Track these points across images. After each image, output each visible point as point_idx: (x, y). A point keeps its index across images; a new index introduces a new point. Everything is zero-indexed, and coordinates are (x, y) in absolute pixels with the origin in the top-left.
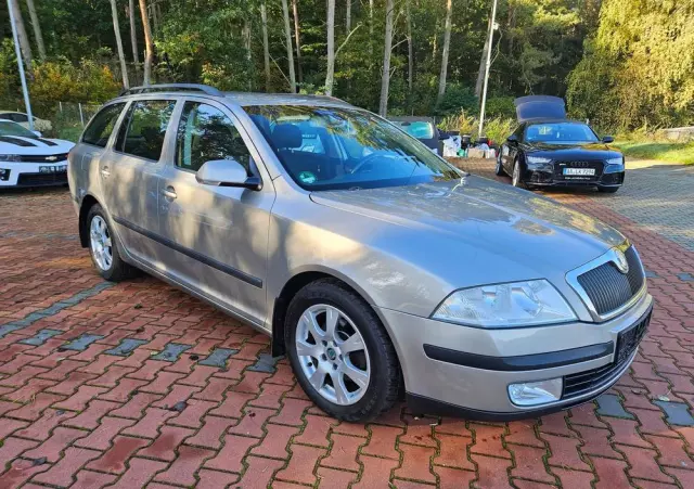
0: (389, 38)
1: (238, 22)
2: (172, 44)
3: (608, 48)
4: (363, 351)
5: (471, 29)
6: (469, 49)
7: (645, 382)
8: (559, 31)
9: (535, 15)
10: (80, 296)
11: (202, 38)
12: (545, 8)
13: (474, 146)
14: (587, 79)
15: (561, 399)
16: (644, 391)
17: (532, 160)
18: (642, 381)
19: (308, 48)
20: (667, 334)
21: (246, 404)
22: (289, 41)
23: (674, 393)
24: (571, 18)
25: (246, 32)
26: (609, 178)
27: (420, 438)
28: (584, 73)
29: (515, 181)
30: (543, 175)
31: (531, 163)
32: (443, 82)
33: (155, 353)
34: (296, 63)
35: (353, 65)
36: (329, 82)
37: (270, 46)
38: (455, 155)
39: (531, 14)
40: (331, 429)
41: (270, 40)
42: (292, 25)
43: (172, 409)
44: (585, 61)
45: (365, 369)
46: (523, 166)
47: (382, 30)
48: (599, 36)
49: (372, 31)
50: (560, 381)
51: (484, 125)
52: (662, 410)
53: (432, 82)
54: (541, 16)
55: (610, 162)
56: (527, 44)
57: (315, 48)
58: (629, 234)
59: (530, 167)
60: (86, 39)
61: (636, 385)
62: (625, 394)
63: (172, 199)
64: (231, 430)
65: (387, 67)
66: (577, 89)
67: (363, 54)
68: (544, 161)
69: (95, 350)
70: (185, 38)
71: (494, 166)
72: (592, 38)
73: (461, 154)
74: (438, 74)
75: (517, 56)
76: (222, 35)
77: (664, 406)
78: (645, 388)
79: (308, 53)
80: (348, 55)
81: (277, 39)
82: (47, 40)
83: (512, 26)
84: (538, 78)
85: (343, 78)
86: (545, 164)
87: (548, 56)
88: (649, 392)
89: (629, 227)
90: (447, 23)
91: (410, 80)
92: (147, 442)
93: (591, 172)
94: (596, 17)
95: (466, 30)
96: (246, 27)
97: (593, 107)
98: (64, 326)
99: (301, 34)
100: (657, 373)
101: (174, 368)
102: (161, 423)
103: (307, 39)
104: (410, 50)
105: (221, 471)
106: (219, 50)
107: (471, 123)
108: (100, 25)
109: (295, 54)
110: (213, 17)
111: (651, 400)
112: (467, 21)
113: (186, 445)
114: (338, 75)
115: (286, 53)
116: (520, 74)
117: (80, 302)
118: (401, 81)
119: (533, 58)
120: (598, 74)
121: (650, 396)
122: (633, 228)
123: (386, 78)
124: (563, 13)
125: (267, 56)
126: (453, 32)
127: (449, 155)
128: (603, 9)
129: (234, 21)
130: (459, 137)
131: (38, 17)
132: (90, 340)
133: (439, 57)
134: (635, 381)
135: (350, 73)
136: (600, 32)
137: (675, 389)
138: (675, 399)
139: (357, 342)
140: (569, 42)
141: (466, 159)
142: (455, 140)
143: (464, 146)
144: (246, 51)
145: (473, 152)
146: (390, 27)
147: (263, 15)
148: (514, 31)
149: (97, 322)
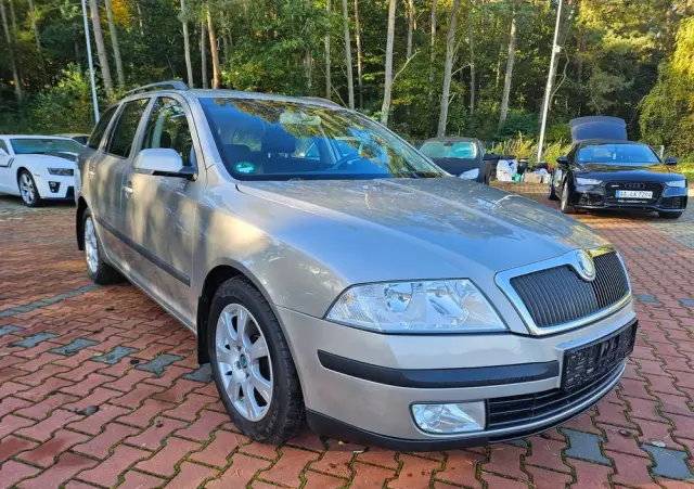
0: (449, 65)
1: (301, 52)
2: (237, 73)
3: (686, 72)
4: (266, 357)
5: (537, 55)
6: (535, 75)
7: (640, 422)
8: (631, 55)
9: (604, 39)
10: (62, 296)
11: (265, 67)
12: (615, 32)
13: (533, 171)
14: (663, 104)
15: (486, 429)
16: (636, 432)
17: (580, 181)
18: (636, 421)
19: (370, 77)
20: (688, 369)
21: (160, 414)
22: (350, 69)
23: (674, 438)
24: (643, 42)
25: (309, 61)
26: (668, 202)
27: (334, 466)
28: (661, 98)
29: (564, 204)
30: (593, 198)
31: (580, 185)
32: (505, 108)
33: (100, 354)
34: (356, 91)
35: (413, 92)
36: (386, 107)
37: (332, 75)
38: (510, 180)
39: (599, 39)
40: (238, 448)
41: (332, 70)
42: (354, 55)
43: (80, 413)
44: (660, 86)
45: (269, 379)
46: (572, 187)
47: (442, 56)
48: (676, 60)
49: (433, 59)
50: (481, 406)
51: (544, 150)
52: (651, 457)
53: (494, 108)
54: (611, 40)
55: (671, 184)
56: (596, 68)
57: (376, 76)
58: (681, 260)
59: (579, 189)
60: (162, 70)
61: (627, 424)
62: (608, 435)
63: (130, 194)
64: (129, 440)
65: (446, 93)
66: (651, 115)
67: (423, 81)
68: (595, 182)
69: (43, 347)
70: (249, 67)
71: (547, 191)
72: (668, 61)
73: (517, 179)
74: (500, 100)
75: (585, 80)
76: (285, 64)
77: (655, 452)
78: (639, 429)
79: (370, 81)
80: (407, 83)
81: (339, 69)
82: (127, 71)
83: (581, 50)
84: (606, 104)
85: (401, 104)
86: (595, 186)
87: (619, 81)
88: (641, 434)
89: (681, 253)
90: (510, 49)
91: (472, 106)
92: (32, 445)
93: (649, 195)
94: (673, 40)
95: (532, 55)
96: (308, 56)
97: (670, 134)
98: (27, 324)
99: (363, 63)
100: (660, 412)
101: (108, 371)
102: (59, 427)
103: (369, 68)
104: (473, 78)
105: (91, 484)
106: (281, 79)
107: (530, 147)
108: (175, 58)
109: (355, 83)
110: (277, 47)
111: (640, 444)
112: (533, 47)
113: (73, 452)
114: (397, 102)
115: (346, 81)
116: (588, 99)
117: (58, 302)
118: (461, 106)
119: (602, 82)
120: (675, 99)
121: (640, 439)
122: (686, 255)
123: (445, 104)
124: (636, 36)
125: (329, 84)
126: (517, 58)
127: (504, 180)
128: (681, 32)
129: (297, 51)
130: (515, 162)
131: (120, 51)
132: (43, 338)
133: (502, 83)
134: (628, 420)
135: (408, 100)
136: (677, 54)
137: (675, 433)
138: (673, 444)
139: (261, 348)
140: (644, 66)
141: (521, 183)
142: (510, 164)
143: (520, 171)
144: (307, 79)
145: (529, 176)
146: (450, 53)
147: (327, 46)
148: (582, 56)
149: (61, 322)
